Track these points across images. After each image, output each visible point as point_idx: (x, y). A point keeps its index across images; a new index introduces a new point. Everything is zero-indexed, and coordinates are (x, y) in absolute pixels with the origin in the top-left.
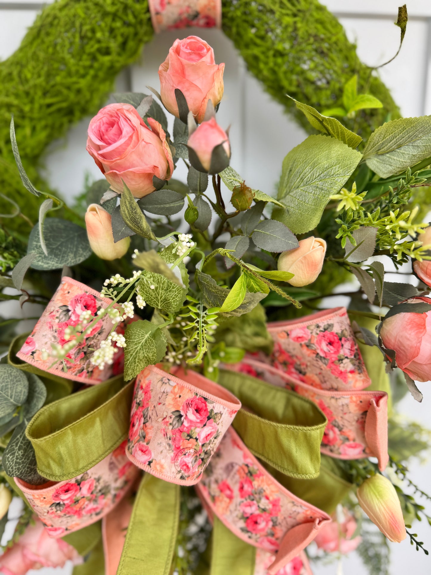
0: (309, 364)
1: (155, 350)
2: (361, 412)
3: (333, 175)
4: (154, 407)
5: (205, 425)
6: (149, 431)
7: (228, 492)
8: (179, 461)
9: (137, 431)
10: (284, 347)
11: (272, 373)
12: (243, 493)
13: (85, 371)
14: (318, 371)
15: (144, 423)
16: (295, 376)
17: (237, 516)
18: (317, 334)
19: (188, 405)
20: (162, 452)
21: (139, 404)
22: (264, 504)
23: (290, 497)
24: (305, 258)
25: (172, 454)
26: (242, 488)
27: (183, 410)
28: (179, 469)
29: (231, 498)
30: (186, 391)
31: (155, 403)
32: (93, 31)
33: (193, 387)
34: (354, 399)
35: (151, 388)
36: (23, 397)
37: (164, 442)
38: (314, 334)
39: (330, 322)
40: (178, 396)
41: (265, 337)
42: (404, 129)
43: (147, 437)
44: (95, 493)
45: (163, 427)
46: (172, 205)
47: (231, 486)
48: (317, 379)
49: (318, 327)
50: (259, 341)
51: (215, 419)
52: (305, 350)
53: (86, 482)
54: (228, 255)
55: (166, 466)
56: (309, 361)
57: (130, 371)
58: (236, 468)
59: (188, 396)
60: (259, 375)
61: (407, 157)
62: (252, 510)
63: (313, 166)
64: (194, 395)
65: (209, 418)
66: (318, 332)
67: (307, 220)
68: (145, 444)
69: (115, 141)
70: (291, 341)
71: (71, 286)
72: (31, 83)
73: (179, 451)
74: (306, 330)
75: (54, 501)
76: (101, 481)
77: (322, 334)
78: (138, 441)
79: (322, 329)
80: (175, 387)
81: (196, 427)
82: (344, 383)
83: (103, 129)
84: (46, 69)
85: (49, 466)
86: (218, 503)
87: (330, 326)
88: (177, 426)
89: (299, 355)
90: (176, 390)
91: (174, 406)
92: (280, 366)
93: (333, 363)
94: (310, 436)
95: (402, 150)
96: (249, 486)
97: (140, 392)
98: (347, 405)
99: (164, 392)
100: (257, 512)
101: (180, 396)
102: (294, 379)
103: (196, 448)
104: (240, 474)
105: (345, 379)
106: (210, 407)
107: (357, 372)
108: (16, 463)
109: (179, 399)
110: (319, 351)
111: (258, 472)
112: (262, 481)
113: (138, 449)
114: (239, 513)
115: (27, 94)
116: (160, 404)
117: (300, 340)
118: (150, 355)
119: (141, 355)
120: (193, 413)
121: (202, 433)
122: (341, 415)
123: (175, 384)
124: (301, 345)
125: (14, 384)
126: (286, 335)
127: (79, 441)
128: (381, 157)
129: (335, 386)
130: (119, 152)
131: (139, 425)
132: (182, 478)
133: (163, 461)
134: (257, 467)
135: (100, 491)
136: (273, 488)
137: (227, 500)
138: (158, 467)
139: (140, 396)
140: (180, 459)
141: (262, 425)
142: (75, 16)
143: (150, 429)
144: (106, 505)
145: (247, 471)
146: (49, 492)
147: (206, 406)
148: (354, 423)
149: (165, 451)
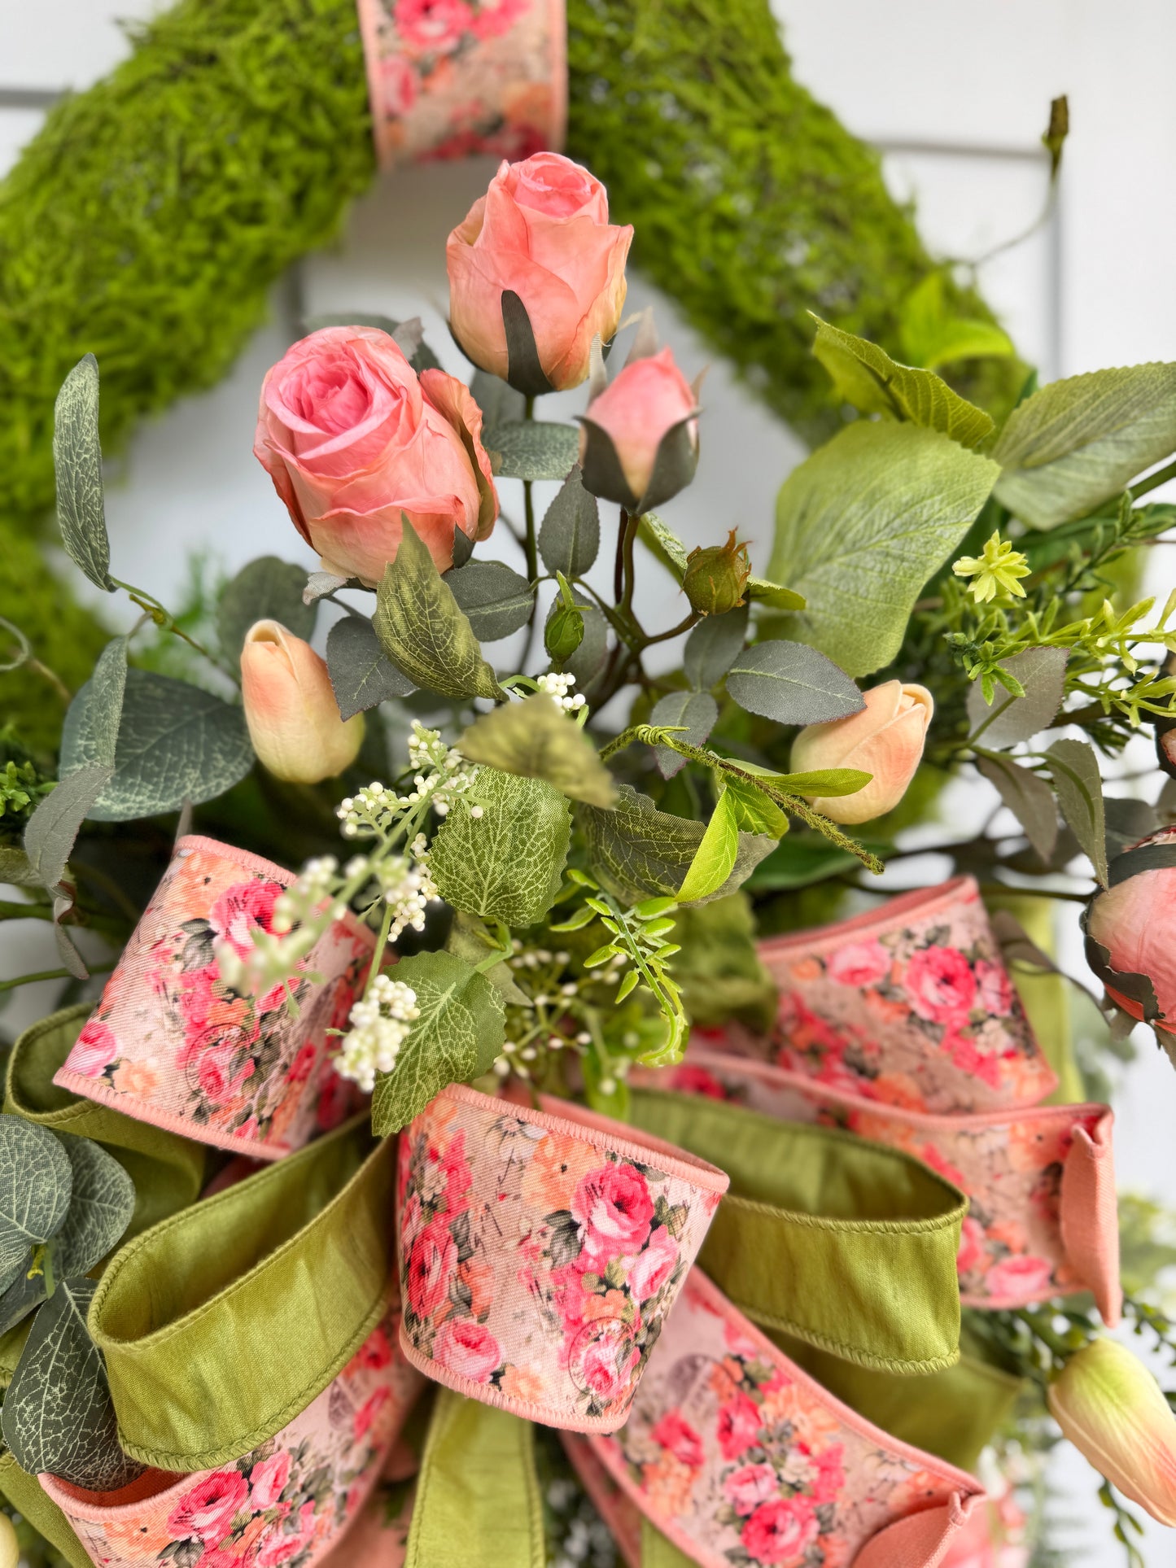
0: (886, 1044)
1: (472, 1038)
2: (1041, 1167)
3: (926, 521)
4: (487, 1207)
5: (645, 1246)
6: (480, 1281)
7: (685, 1446)
8: (581, 1362)
9: (439, 1286)
10: (810, 1003)
11: (774, 1085)
12: (732, 1442)
13: (254, 1117)
14: (915, 1062)
15: (460, 1261)
16: (845, 1083)
17: (715, 1517)
18: (908, 956)
19: (592, 1191)
20: (529, 1339)
21: (432, 1206)
22: (796, 1467)
23: (871, 1436)
24: (879, 738)
25: (562, 1342)
26: (726, 1429)
27: (579, 1206)
28: (583, 1386)
29: (694, 1462)
30: (579, 1150)
31: (489, 1198)
32: (217, 159)
33: (599, 1137)
34: (1022, 1131)
35: (467, 1154)
36: (55, 1215)
37: (533, 1309)
38: (900, 958)
39: (941, 921)
40: (557, 1167)
41: (756, 978)
42: (1096, 396)
43: (478, 1301)
44: (289, 1498)
45: (525, 1265)
46: (500, 608)
47: (694, 1427)
48: (910, 1086)
49: (909, 936)
50: (737, 991)
51: (670, 1224)
52: (876, 1009)
53: (267, 1463)
54: (669, 741)
55: (546, 1380)
56: (889, 1037)
57: (395, 1108)
58: (707, 1369)
59: (588, 1165)
60: (732, 1094)
61: (1102, 469)
62: (763, 1491)
63: (871, 500)
64: (604, 1161)
65: (655, 1224)
66: (911, 951)
67: (871, 642)
68: (473, 1321)
69: (346, 426)
70: (832, 982)
71: (211, 860)
72: (36, 299)
73: (579, 1329)
74: (877, 947)
75: (172, 1538)
76: (307, 1458)
77: (920, 955)
78: (450, 1316)
79: (920, 941)
80: (543, 1143)
81: (621, 1254)
82: (989, 1089)
83: (311, 390)
84: (78, 259)
85: (165, 1428)
86: (655, 1485)
87: (943, 931)
88: (566, 1256)
89: (857, 1021)
90: (549, 1150)
91: (549, 1199)
92: (797, 1061)
93: (957, 1034)
94: (932, 1244)
95: (1088, 454)
96: (748, 1421)
97: (431, 1169)
98: (1003, 1152)
99: (511, 1161)
100: (776, 1497)
101: (564, 1168)
102: (844, 1093)
103: (625, 1315)
104: (719, 1386)
105: (992, 1077)
106: (655, 1189)
107: (1022, 1052)
108: (47, 1424)
109: (561, 1177)
110: (916, 1006)
111: (774, 1376)
112: (789, 1400)
113: (451, 1340)
114: (722, 1508)
115: (23, 329)
116: (503, 1197)
117: (859, 977)
118: (459, 1054)
119: (431, 1055)
120: (610, 1214)
121: (637, 1269)
122: (986, 1180)
123: (545, 1133)
124: (864, 993)
125: (29, 1174)
126: (816, 967)
127: (256, 1335)
128: (1033, 475)
129: (965, 1098)
130: (360, 456)
131: (445, 1267)
132: (592, 1410)
133: (536, 1367)
134: (769, 1358)
135: (304, 1489)
136: (821, 1417)
137: (685, 1471)
138: (524, 1386)
139: (434, 1181)
140: (583, 1354)
141: (790, 1231)
142: (163, 117)
143: (484, 1275)
144: (319, 1529)
145: (739, 1376)
146: (159, 1508)
147: (644, 1188)
148: (1023, 1201)
149: (538, 1336)
